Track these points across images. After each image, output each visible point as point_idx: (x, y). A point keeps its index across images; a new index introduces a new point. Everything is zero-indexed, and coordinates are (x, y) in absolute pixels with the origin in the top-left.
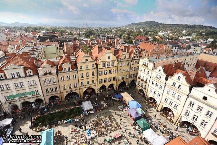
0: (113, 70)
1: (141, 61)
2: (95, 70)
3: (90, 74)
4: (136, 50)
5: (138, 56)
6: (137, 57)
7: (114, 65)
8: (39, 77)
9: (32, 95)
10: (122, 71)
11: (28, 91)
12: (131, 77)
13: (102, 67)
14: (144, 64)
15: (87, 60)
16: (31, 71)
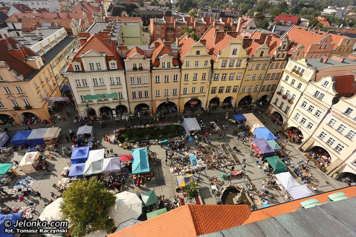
0: (236, 74)
1: (291, 65)
2: (207, 72)
3: (200, 77)
4: (284, 43)
5: (284, 54)
6: (283, 57)
7: (240, 66)
8: (125, 73)
9: (114, 99)
10: (250, 78)
11: (109, 92)
12: (263, 90)
13: (220, 68)
14: (295, 71)
15: (198, 53)
16: (115, 62)
